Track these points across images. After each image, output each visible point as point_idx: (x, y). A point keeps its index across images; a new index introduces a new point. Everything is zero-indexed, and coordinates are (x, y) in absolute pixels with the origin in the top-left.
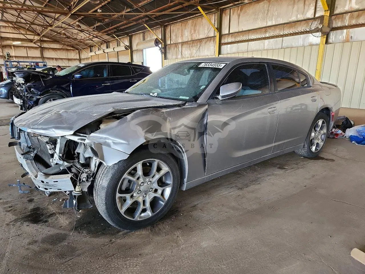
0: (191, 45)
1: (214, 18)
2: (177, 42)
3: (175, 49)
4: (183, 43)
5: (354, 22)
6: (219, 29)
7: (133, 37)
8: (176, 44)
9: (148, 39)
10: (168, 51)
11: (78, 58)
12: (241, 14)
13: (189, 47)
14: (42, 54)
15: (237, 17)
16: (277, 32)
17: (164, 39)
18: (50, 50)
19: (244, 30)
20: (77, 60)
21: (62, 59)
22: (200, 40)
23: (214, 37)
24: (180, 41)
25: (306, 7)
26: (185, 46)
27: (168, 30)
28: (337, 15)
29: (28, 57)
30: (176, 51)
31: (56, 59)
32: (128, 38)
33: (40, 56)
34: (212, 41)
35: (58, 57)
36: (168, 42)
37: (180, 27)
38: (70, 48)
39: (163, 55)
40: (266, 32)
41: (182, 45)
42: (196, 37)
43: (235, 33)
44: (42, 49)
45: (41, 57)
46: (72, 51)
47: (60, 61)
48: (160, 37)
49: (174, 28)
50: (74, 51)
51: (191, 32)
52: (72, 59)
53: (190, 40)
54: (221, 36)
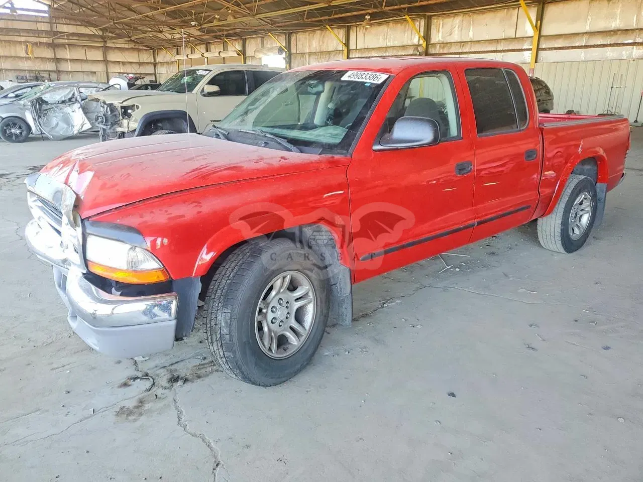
0: (319, 57)
1: (341, 33)
2: (304, 52)
3: (302, 59)
4: (310, 54)
5: (441, 51)
6: (347, 44)
7: (247, 41)
8: (303, 54)
9: (269, 46)
10: (293, 60)
11: (152, 61)
12: (366, 33)
13: (318, 58)
14: (105, 56)
15: (363, 35)
16: (395, 53)
17: (289, 47)
18: (116, 51)
19: (369, 47)
20: (150, 65)
21: (131, 63)
22: (329, 53)
23: (343, 50)
24: (307, 51)
25: (413, 36)
26: (312, 57)
27: (293, 38)
28: (432, 44)
29: (86, 61)
30: (303, 61)
31: (124, 63)
32: (241, 42)
33: (102, 59)
34: (341, 54)
35: (126, 61)
36: (293, 51)
37: (308, 37)
38: (141, 48)
39: (288, 65)
40: (386, 51)
41: (309, 56)
42: (324, 49)
43: (362, 49)
44: (106, 49)
45: (104, 60)
46: (144, 52)
47: (128, 66)
48: (284, 45)
49: (301, 36)
50: (148, 52)
51: (319, 43)
52: (145, 63)
53: (318, 51)
54: (349, 51)
